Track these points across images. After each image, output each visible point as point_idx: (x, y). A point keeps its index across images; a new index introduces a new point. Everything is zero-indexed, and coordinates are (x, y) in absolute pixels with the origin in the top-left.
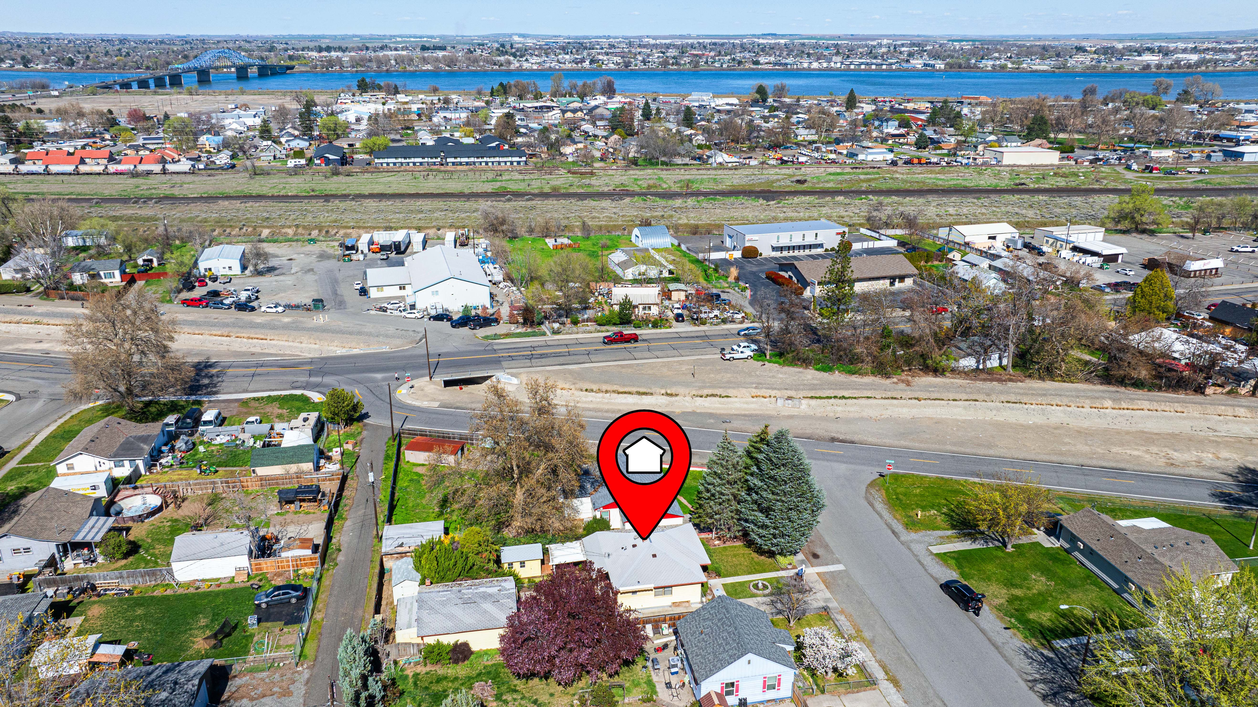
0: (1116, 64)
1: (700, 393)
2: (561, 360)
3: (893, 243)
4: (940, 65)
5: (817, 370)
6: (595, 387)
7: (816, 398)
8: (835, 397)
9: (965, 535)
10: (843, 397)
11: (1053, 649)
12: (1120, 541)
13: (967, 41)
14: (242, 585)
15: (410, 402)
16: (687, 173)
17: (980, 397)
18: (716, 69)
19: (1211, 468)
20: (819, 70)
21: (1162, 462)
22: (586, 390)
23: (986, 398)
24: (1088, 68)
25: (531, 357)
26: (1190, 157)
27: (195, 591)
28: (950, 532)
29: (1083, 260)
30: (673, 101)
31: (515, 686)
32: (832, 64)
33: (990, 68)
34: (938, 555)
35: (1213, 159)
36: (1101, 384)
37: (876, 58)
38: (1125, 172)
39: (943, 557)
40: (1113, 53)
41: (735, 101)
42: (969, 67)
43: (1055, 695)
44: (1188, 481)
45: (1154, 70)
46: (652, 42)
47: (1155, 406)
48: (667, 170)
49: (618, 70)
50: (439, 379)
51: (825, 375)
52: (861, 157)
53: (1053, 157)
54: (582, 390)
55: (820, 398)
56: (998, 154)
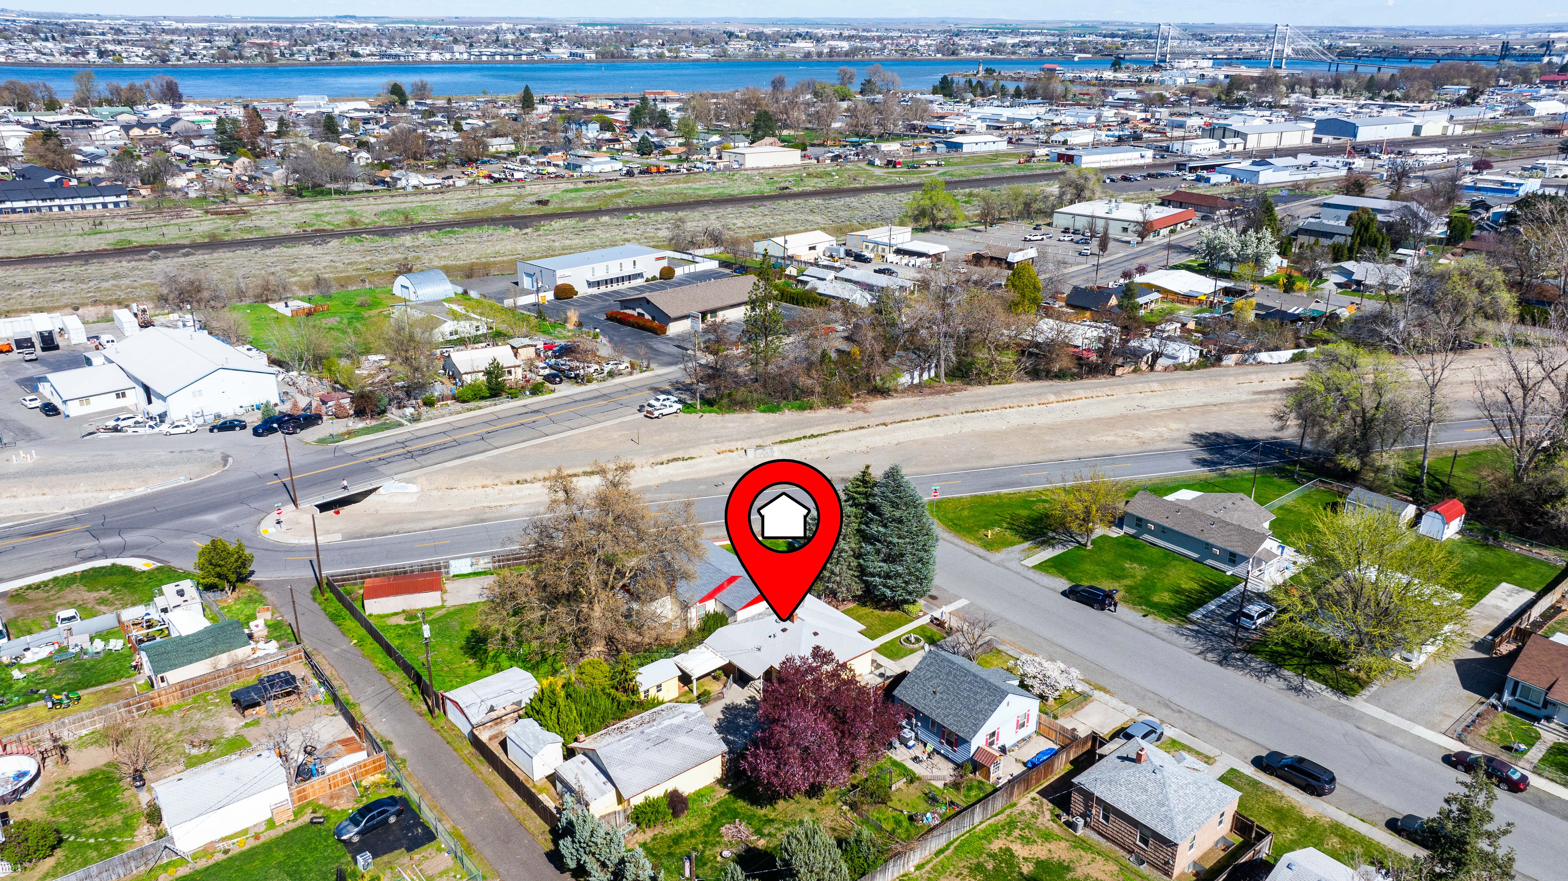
0: (776, 52)
1: (659, 460)
2: (455, 451)
3: (714, 265)
4: (590, 55)
5: (764, 411)
6: (528, 476)
7: (786, 442)
8: (805, 437)
9: (1043, 543)
10: (813, 436)
11: (1193, 622)
12: (1187, 514)
13: (602, 25)
14: (292, 826)
15: (296, 542)
16: (379, 201)
17: (941, 412)
18: (302, 64)
19: (1174, 440)
20: (443, 62)
21: (1134, 442)
22: (518, 482)
23: (946, 412)
24: (750, 56)
25: (411, 455)
26: (918, 149)
27: (225, 857)
28: (1027, 544)
29: (912, 262)
30: (274, 108)
31: (765, 816)
32: (457, 55)
33: (646, 58)
34: (1034, 567)
35: (938, 151)
36: (1033, 380)
37: (506, 46)
38: (869, 168)
39: (1041, 567)
40: (766, 40)
41: (364, 105)
42: (621, 56)
43: (1225, 658)
44: (1166, 454)
45: (815, 58)
46: (175, 25)
47: (1089, 393)
48: (349, 200)
49: (152, 65)
50: (309, 504)
51: (776, 416)
52: (586, 168)
53: (793, 157)
54: (511, 483)
55: (790, 441)
56: (739, 157)
